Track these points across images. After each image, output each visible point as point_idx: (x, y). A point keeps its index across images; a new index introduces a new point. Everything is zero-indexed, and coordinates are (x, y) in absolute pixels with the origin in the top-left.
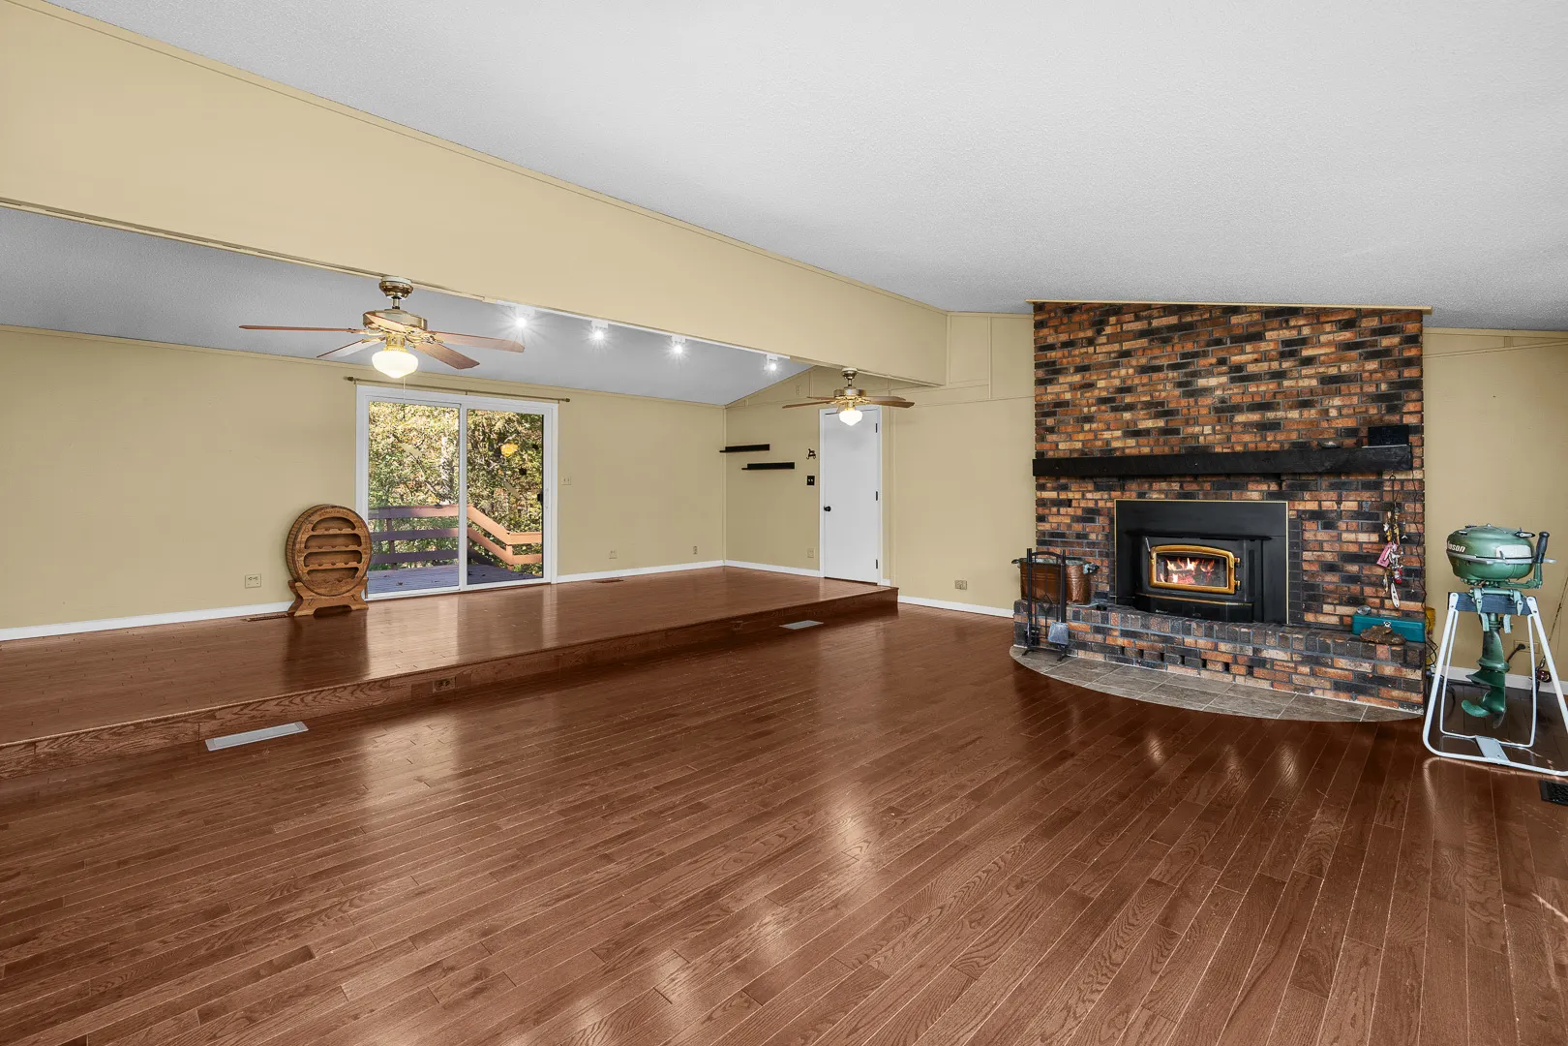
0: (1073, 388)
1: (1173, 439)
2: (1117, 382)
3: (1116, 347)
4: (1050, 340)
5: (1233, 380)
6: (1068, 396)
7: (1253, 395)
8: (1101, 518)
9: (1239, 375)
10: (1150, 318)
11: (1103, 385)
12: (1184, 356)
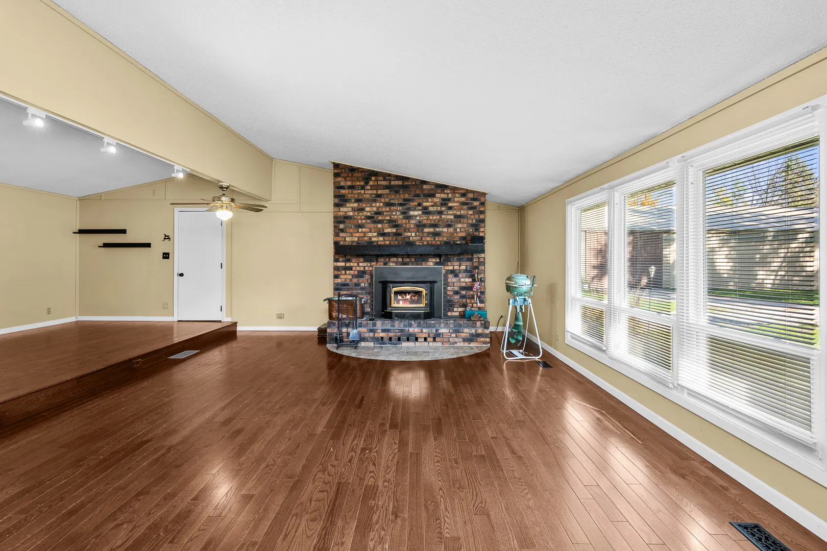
0: (353, 209)
1: (399, 238)
2: (375, 209)
3: (374, 192)
4: (342, 184)
5: (423, 213)
6: (351, 214)
7: (431, 220)
8: (367, 276)
9: (426, 211)
10: (390, 181)
11: (369, 210)
12: (405, 200)
